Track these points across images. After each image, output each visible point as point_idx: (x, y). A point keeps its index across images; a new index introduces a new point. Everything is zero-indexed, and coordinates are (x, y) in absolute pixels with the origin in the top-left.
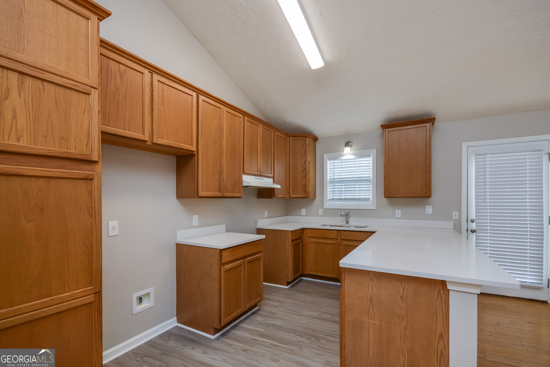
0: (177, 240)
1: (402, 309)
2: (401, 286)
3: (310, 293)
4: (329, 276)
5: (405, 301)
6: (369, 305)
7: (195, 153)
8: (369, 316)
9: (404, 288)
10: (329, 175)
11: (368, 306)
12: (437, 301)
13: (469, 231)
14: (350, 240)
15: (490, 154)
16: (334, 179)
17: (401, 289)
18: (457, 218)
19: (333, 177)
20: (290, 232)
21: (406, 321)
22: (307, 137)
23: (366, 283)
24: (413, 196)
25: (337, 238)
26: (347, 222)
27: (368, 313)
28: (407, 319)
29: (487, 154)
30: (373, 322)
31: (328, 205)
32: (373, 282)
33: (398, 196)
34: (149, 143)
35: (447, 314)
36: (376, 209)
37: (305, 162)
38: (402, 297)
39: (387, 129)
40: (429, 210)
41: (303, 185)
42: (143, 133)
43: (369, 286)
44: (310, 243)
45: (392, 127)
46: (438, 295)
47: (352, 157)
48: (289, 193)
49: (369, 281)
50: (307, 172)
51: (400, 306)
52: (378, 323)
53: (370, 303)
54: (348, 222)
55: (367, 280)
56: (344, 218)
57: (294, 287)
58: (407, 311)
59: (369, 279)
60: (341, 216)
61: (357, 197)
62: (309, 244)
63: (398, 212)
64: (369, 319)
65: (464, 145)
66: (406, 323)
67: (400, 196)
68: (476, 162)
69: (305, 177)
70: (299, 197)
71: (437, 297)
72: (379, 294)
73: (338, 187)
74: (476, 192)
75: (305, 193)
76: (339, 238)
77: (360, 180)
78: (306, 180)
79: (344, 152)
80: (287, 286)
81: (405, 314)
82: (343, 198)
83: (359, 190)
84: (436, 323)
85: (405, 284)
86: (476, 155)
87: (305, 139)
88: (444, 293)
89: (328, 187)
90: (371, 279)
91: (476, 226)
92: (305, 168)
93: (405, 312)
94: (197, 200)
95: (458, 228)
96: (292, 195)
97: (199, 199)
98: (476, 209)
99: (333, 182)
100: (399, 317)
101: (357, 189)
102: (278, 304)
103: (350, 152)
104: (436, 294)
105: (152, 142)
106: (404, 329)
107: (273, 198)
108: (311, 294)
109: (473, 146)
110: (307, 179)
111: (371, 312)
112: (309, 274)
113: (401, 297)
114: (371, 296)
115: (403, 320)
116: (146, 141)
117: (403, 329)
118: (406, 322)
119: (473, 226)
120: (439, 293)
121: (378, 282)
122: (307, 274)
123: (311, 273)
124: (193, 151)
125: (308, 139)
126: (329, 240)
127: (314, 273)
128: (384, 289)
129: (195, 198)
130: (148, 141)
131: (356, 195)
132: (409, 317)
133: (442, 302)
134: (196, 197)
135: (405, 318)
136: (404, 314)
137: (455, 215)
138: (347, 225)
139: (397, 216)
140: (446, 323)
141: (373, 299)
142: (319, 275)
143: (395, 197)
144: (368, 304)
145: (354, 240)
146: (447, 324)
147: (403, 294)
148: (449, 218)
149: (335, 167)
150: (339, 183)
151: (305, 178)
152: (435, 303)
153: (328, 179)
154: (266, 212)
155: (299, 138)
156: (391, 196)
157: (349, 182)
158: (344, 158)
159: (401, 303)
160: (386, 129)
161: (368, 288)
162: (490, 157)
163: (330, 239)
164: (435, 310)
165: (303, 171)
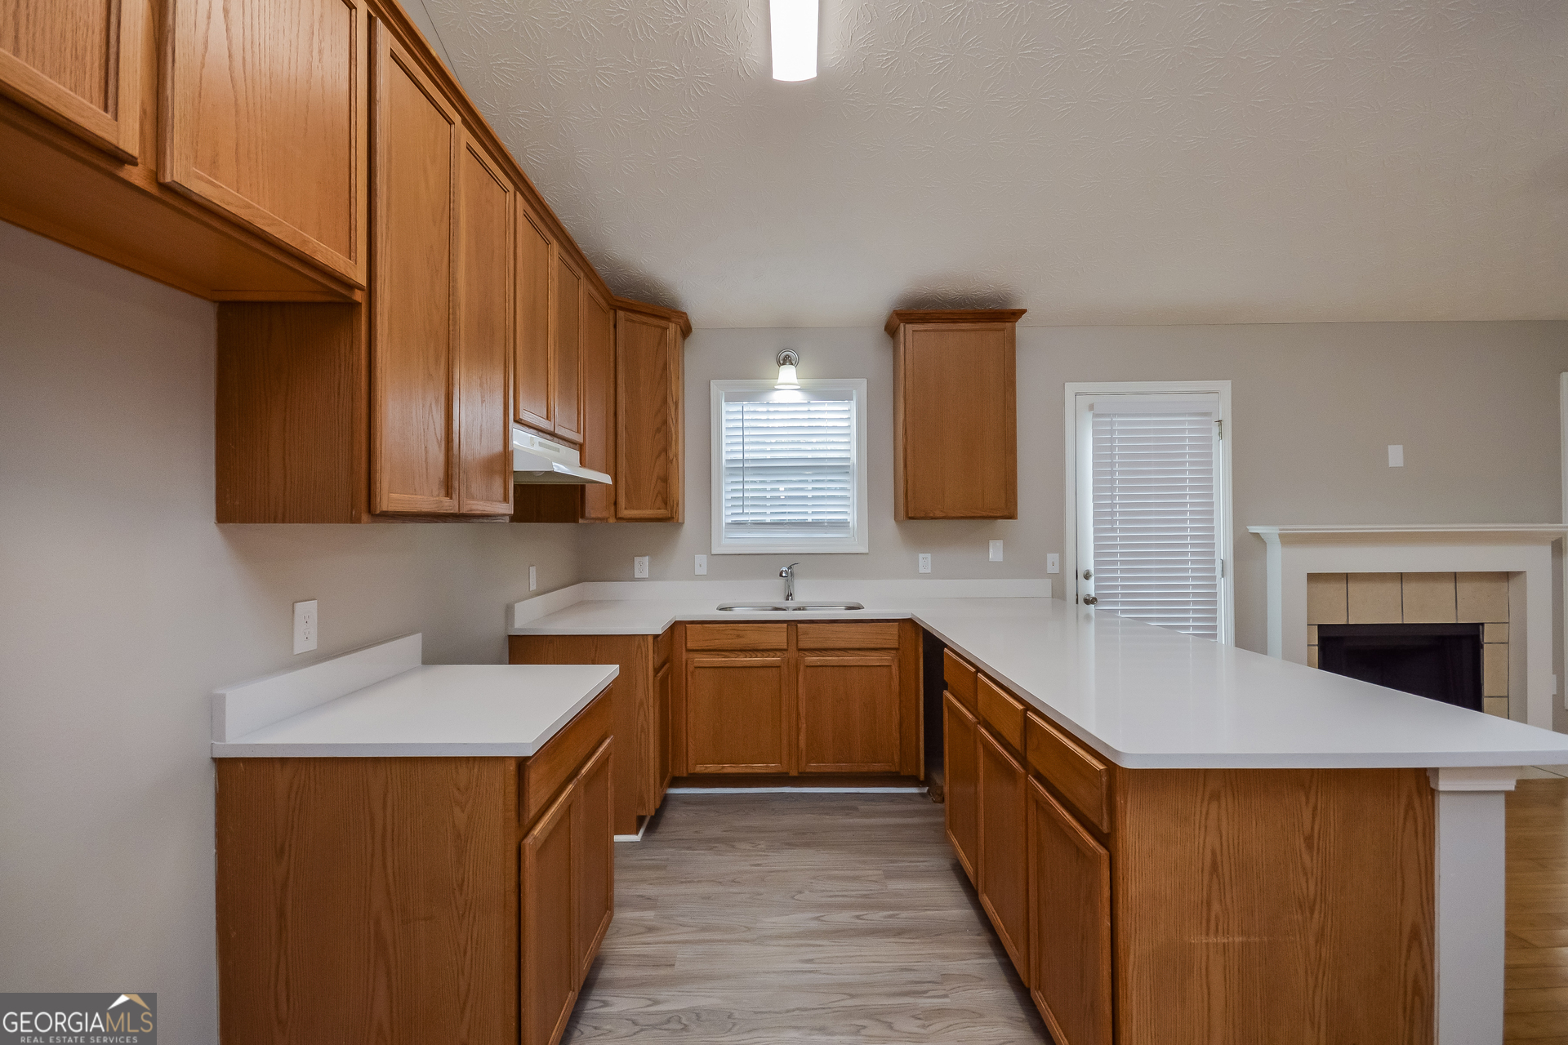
0: (222, 737)
1: (1309, 876)
2: (1307, 803)
3: (728, 842)
4: (765, 771)
5: (1318, 849)
6: (1210, 887)
7: (359, 296)
8: (1208, 921)
9: (1315, 808)
10: (729, 449)
11: (1205, 889)
12: (1404, 831)
13: (1081, 600)
14: (826, 650)
15: (1120, 415)
16: (743, 460)
17: (1307, 814)
18: (1056, 570)
19: (740, 456)
20: (650, 640)
21: (1323, 913)
22: (668, 319)
23: (1198, 812)
24: (976, 515)
25: (785, 647)
26: (789, 596)
27: (1204, 914)
28: (1323, 905)
29: (1115, 415)
30: (1221, 940)
31: (727, 541)
32: (1219, 807)
33: (938, 514)
34: (136, 175)
35: (1429, 864)
36: (866, 551)
37: (665, 401)
38: (1309, 840)
39: (909, 326)
40: (995, 552)
41: (658, 478)
42: (109, 98)
43: (1206, 819)
44: (697, 671)
45: (922, 319)
46: (1406, 812)
47: (799, 397)
48: (615, 503)
49: (1206, 803)
50: (672, 434)
51: (1304, 869)
52: (1238, 939)
53: (1211, 880)
54: (791, 594)
55: (1203, 800)
56: (782, 581)
57: (659, 830)
58: (1324, 881)
59: (1206, 798)
60: (781, 575)
61: (810, 519)
62: (692, 673)
63: (925, 561)
64: (1207, 934)
65: (1070, 388)
66: (1322, 919)
67: (944, 515)
68: (1095, 432)
69: (665, 450)
70: (646, 516)
71: (1405, 819)
72: (1241, 841)
73: (754, 485)
74: (1095, 506)
75: (665, 502)
76: (793, 648)
77: (818, 468)
78: (668, 461)
79: (780, 381)
80: (637, 833)
81: (1319, 893)
82: (768, 519)
83: (814, 498)
84: (1402, 900)
85: (1317, 792)
86: (1096, 416)
87: (663, 323)
88: (1422, 803)
89: (726, 488)
90: (1215, 796)
91: (1097, 587)
92: (665, 422)
93: (1319, 884)
94: (367, 530)
95: (1058, 594)
96: (626, 509)
97: (375, 524)
98: (1096, 547)
99: (742, 469)
100: (1301, 906)
101: (810, 495)
102: (649, 915)
103: (796, 381)
104: (1402, 811)
105: (156, 175)
106: (1317, 942)
107: (581, 521)
108: (733, 847)
109: (1086, 394)
110: (671, 457)
111: (1216, 907)
112: (694, 774)
113: (1305, 839)
114: (1214, 853)
115: (1312, 912)
116: (120, 158)
117: (1312, 940)
118: (1322, 915)
119: (1090, 588)
120: (1410, 806)
121: (1236, 804)
122: (685, 775)
123: (700, 769)
124: (351, 286)
125: (672, 326)
126: (759, 655)
127: (712, 768)
128: (1254, 822)
129: (355, 520)
130: (133, 161)
131: (806, 513)
132: (1331, 898)
133: (1416, 832)
134: (365, 517)
135: (1317, 907)
136: (1316, 891)
137: (1052, 560)
138: (790, 603)
139: (922, 570)
140: (1428, 894)
141: (1220, 866)
142: (729, 774)
143: (932, 518)
144: (1205, 882)
145: (839, 649)
146: (1430, 896)
147: (1312, 828)
148: (1039, 571)
149: (746, 424)
150: (754, 474)
151: (663, 457)
152: (1400, 838)
153: (724, 461)
154: (533, 570)
155: (644, 319)
156: (922, 515)
157: (785, 472)
158: (776, 397)
159: (1306, 858)
160: (907, 325)
161: (1203, 829)
162: (1121, 423)
163: (763, 650)
164: (1399, 860)
165: (658, 430)
